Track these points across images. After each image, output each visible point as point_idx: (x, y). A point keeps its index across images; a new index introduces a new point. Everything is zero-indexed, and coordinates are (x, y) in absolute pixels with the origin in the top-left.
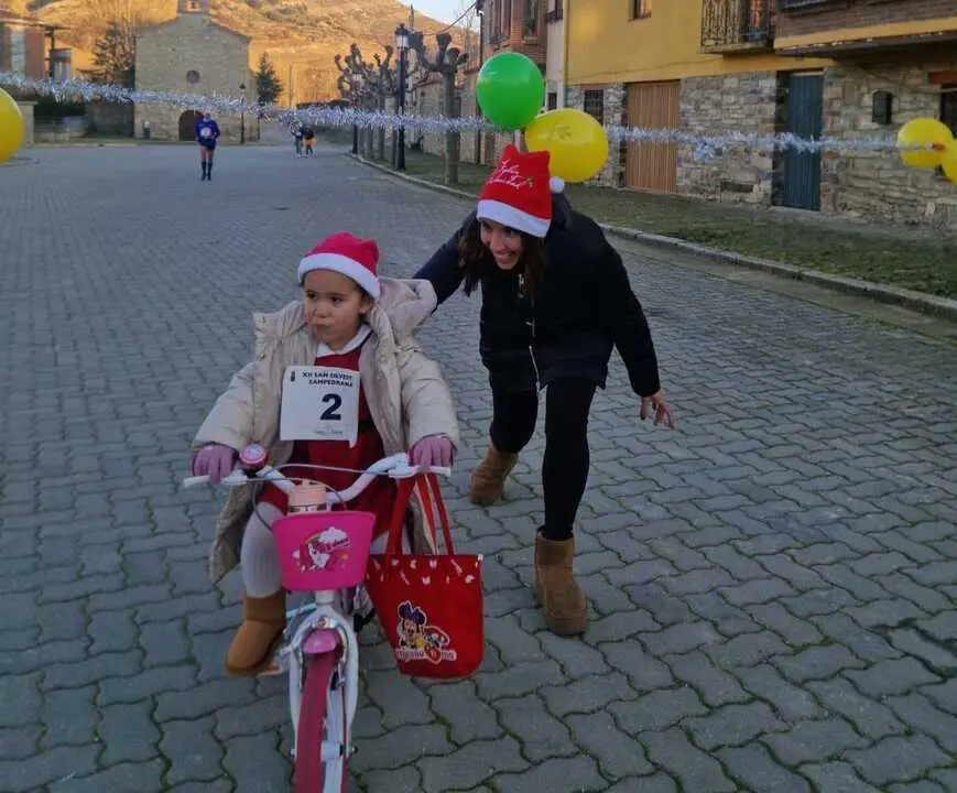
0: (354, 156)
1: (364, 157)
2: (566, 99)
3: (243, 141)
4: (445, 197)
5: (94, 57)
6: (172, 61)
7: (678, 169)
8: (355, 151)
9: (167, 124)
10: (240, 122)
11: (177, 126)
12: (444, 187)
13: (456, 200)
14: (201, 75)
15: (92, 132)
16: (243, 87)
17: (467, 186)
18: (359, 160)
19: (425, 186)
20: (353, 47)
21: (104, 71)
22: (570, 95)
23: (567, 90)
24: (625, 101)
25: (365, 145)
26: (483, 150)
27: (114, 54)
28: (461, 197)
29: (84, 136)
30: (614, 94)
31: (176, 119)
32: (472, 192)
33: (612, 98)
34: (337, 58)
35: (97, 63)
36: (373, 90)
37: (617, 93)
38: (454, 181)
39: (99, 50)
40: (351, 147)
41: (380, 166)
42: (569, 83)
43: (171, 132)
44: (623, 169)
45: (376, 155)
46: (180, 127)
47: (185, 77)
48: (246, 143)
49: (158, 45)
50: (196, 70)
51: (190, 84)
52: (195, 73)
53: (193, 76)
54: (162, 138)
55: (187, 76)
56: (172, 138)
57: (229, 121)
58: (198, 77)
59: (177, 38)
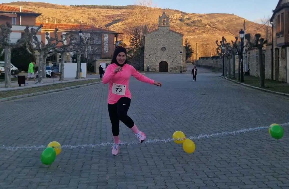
0: (223, 77)
1: (227, 77)
3: (181, 72)
4: (260, 91)
6: (156, 44)
8: (223, 75)
9: (155, 66)
10: (180, 65)
11: (158, 67)
12: (260, 88)
13: (264, 93)
14: (166, 48)
16: (181, 52)
17: (268, 88)
18: (226, 79)
19: (253, 88)
20: (223, 37)
25: (227, 73)
26: (274, 74)
27: (136, 42)
28: (266, 91)
31: (158, 64)
32: (270, 90)
34: (217, 42)
35: (131, 45)
36: (230, 52)
38: (263, 86)
39: (131, 41)
40: (222, 74)
41: (234, 81)
43: (157, 69)
45: (232, 77)
46: (159, 67)
47: (161, 49)
48: (182, 72)
49: (152, 38)
50: (164, 46)
51: (163, 52)
52: (164, 48)
53: (164, 49)
54: (153, 71)
55: (162, 49)
56: (157, 71)
57: (176, 64)
58: (165, 49)
59: (158, 36)
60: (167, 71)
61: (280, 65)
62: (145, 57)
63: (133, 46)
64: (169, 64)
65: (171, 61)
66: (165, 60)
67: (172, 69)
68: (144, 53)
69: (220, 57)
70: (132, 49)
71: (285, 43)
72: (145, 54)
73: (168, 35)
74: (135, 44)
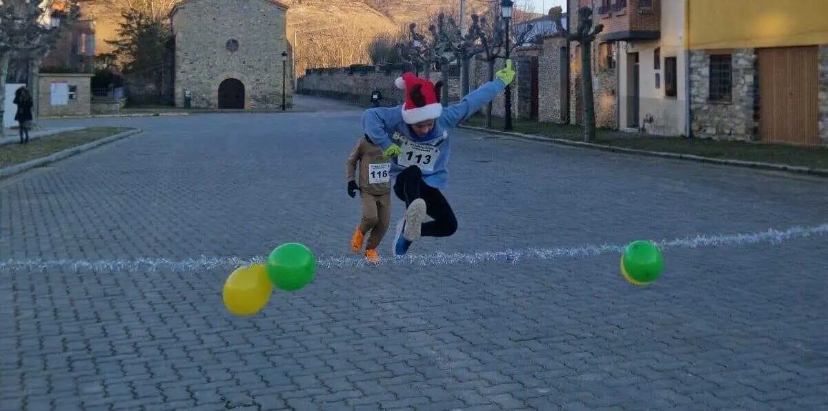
2: (689, 61)
3: (283, 108)
5: (120, 27)
6: (212, 31)
7: (820, 123)
9: (206, 93)
10: (281, 91)
11: (217, 94)
12: (587, 144)
14: (240, 43)
15: (133, 103)
16: (284, 54)
19: (564, 143)
21: (131, 42)
22: (693, 58)
23: (690, 54)
24: (756, 64)
29: (124, 107)
30: (743, 57)
31: (215, 88)
33: (742, 62)
35: (122, 35)
37: (748, 56)
38: (593, 139)
39: (124, 21)
42: (691, 48)
43: (212, 101)
44: (757, 124)
46: (219, 96)
47: (225, 45)
48: (287, 109)
49: (199, 16)
50: (235, 38)
51: (229, 53)
52: (235, 42)
53: (232, 45)
54: (202, 106)
55: (227, 46)
56: (211, 107)
57: (265, 88)
58: (237, 45)
59: (218, 8)
60: (242, 107)
61: (595, 88)
62: (177, 69)
63: (131, 37)
64: (248, 88)
65: (253, 78)
66: (236, 76)
67: (258, 100)
68: (173, 57)
69: (377, 69)
70: (126, 45)
71: (631, 32)
72: (177, 59)
73: (245, 7)
74: (136, 32)
